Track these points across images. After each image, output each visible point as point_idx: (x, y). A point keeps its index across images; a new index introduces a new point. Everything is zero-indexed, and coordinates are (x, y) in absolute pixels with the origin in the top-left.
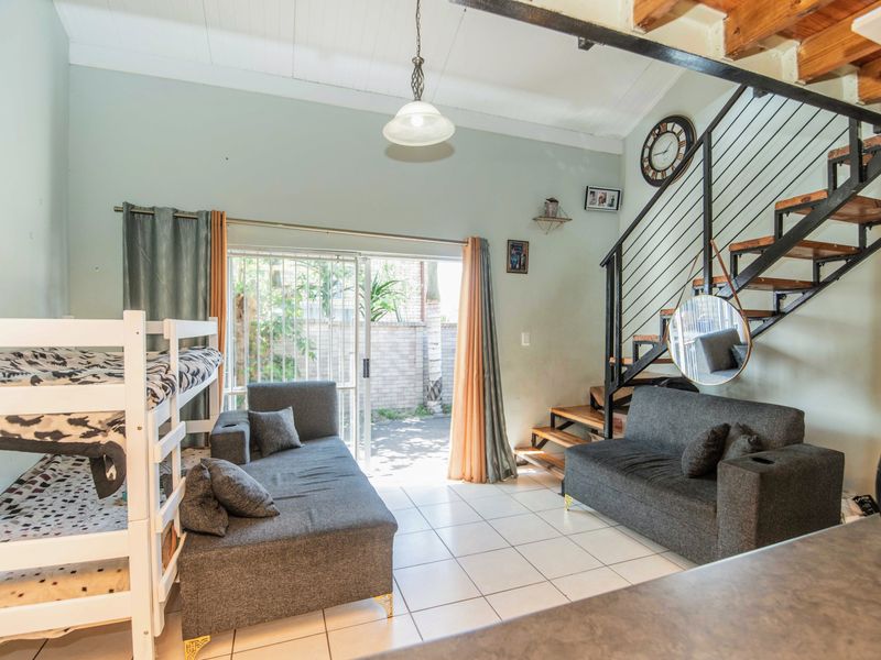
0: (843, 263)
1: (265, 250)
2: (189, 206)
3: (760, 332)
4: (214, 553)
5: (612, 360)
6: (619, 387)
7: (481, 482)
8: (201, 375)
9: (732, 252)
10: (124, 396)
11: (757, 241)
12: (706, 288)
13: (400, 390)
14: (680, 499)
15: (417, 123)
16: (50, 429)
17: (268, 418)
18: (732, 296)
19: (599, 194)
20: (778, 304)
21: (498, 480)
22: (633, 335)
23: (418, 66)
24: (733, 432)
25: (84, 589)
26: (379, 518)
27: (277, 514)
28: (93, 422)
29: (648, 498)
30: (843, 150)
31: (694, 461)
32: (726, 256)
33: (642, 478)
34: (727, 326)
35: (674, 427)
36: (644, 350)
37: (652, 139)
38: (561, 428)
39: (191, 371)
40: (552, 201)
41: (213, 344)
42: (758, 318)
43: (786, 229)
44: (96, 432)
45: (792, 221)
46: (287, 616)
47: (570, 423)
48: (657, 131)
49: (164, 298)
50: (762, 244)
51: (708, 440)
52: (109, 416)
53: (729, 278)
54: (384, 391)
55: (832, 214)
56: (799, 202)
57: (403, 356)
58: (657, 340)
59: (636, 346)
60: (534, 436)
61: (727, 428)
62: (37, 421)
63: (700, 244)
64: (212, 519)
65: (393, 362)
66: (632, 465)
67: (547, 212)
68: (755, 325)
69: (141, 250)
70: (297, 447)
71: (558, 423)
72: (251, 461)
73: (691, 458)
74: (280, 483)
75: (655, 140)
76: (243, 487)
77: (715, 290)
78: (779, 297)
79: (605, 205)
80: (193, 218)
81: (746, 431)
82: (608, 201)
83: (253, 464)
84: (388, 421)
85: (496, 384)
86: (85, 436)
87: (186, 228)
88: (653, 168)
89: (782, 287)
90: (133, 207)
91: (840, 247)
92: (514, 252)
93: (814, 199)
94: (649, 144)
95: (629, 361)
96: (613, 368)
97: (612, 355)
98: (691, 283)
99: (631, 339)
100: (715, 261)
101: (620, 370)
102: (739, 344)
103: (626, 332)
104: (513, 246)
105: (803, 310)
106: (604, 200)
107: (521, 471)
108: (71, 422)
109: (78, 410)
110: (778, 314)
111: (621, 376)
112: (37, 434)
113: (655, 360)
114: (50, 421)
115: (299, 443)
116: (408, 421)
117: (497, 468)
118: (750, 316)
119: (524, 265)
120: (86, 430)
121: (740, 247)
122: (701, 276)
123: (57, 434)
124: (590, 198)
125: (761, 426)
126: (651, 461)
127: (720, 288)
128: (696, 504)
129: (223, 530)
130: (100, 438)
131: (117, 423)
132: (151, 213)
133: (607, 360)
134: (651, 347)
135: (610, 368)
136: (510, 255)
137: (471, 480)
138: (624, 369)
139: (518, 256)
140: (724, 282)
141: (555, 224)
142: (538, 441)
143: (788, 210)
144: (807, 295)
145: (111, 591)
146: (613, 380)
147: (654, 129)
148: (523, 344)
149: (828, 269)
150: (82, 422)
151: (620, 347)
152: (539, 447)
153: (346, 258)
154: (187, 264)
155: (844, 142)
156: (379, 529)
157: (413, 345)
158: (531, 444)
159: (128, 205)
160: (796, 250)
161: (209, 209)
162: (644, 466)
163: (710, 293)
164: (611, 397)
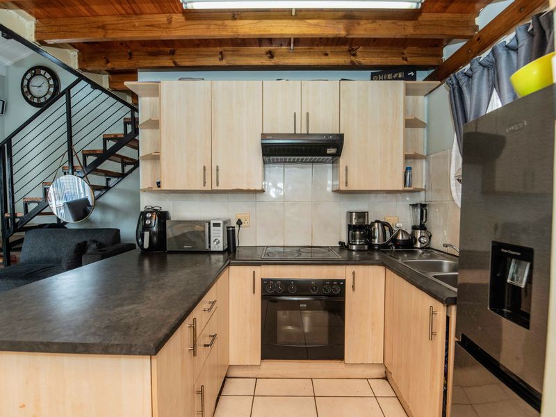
0: (133, 166)
3: (100, 196)
5: (7, 215)
6: (15, 232)
9: (83, 154)
11: (95, 151)
12: (70, 171)
18: (84, 177)
20: (107, 183)
22: (23, 198)
24: (88, 243)
30: (129, 119)
31: (69, 261)
32: (80, 156)
34: (83, 197)
36: (32, 207)
37: (29, 75)
42: (98, 190)
43: (108, 147)
45: (110, 144)
48: (33, 71)
50: (98, 152)
53: (82, 167)
55: (126, 144)
56: (113, 136)
58: (41, 200)
59: (26, 204)
61: (85, 242)
63: (65, 147)
68: (97, 193)
75: (32, 77)
77: (75, 173)
78: (108, 180)
81: (95, 241)
88: (30, 93)
89: (109, 175)
91: (131, 159)
93: (119, 136)
94: (27, 78)
95: (20, 214)
96: (8, 220)
97: (6, 211)
98: (61, 169)
99: (22, 201)
100: (75, 158)
101: (14, 221)
102: (90, 206)
103: (17, 197)
105: (118, 186)
110: (107, 188)
111: (15, 225)
113: (40, 213)
118: (94, 188)
121: (87, 153)
122: (67, 165)
125: (101, 239)
127: (78, 172)
133: (3, 215)
134: (36, 204)
135: (5, 221)
138: (17, 220)
140: (80, 169)
143: (109, 139)
144: (120, 179)
146: (8, 228)
147: (31, 70)
149: (128, 168)
151: (13, 206)
155: (129, 116)
160: (112, 157)
163: (73, 174)
164: (8, 240)
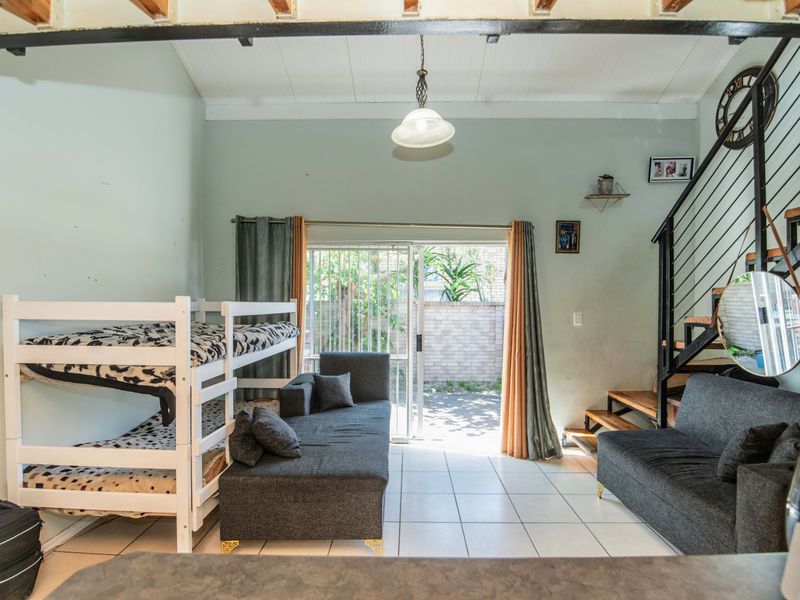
1: (335, 244)
2: (280, 214)
4: (242, 478)
5: (664, 343)
6: (672, 373)
7: (521, 457)
8: (260, 343)
9: (789, 219)
10: (175, 355)
12: (760, 263)
13: (479, 365)
14: (698, 502)
15: (422, 127)
16: (133, 376)
17: (327, 380)
19: (666, 164)
21: (539, 457)
22: (685, 316)
23: (422, 77)
24: (786, 432)
25: (152, 488)
26: (372, 472)
27: (299, 457)
28: (157, 373)
29: (669, 496)
32: (781, 225)
33: (665, 473)
35: (725, 423)
36: (697, 332)
37: (726, 98)
38: (619, 414)
39: (249, 340)
40: (606, 177)
41: (294, 320)
44: (159, 380)
46: (294, 539)
47: (628, 409)
48: (732, 88)
49: (262, 285)
51: (746, 440)
52: (167, 369)
53: (785, 251)
54: (467, 364)
57: (483, 334)
58: (709, 322)
59: (689, 328)
60: (588, 418)
61: (783, 427)
62: (126, 369)
63: (751, 214)
64: (247, 452)
65: (473, 338)
66: (659, 459)
67: (600, 189)
69: (248, 249)
70: (349, 406)
71: (615, 408)
72: (310, 413)
73: (728, 459)
74: (317, 433)
75: (730, 98)
76: (273, 432)
77: (771, 265)
79: (675, 176)
80: (282, 223)
82: (679, 170)
83: (312, 416)
84: (466, 392)
85: (539, 362)
86: (153, 381)
87: (278, 230)
90: (243, 218)
92: (563, 232)
94: (724, 103)
95: (681, 345)
96: (665, 351)
97: (664, 338)
98: (744, 257)
99: (683, 321)
100: (769, 230)
101: (671, 354)
103: (678, 313)
104: (562, 227)
106: (674, 170)
107: (565, 452)
108: (145, 372)
109: (149, 363)
111: (673, 362)
112: (125, 378)
113: (708, 345)
114: (133, 370)
115: (351, 402)
116: (485, 393)
117: (538, 445)
119: (575, 245)
120: (153, 377)
121: (795, 215)
122: (753, 250)
123: (136, 379)
124: (654, 169)
126: (686, 457)
127: (777, 262)
128: (713, 511)
129: (253, 462)
130: (162, 384)
131: (171, 375)
132: (254, 222)
133: (660, 343)
134: (703, 329)
135: (661, 351)
136: (559, 235)
137: (512, 455)
138: (676, 354)
139: (569, 236)
140: (780, 256)
141: (611, 200)
142: (592, 426)
145: (168, 492)
146: (665, 365)
147: (728, 87)
148: (575, 324)
150: (149, 372)
151: (672, 329)
152: (593, 431)
153: (400, 247)
154: (277, 259)
156: (368, 481)
157: (493, 323)
158: (584, 427)
159: (239, 217)
161: (292, 216)
162: (674, 461)
163: (764, 268)
164: (664, 383)
